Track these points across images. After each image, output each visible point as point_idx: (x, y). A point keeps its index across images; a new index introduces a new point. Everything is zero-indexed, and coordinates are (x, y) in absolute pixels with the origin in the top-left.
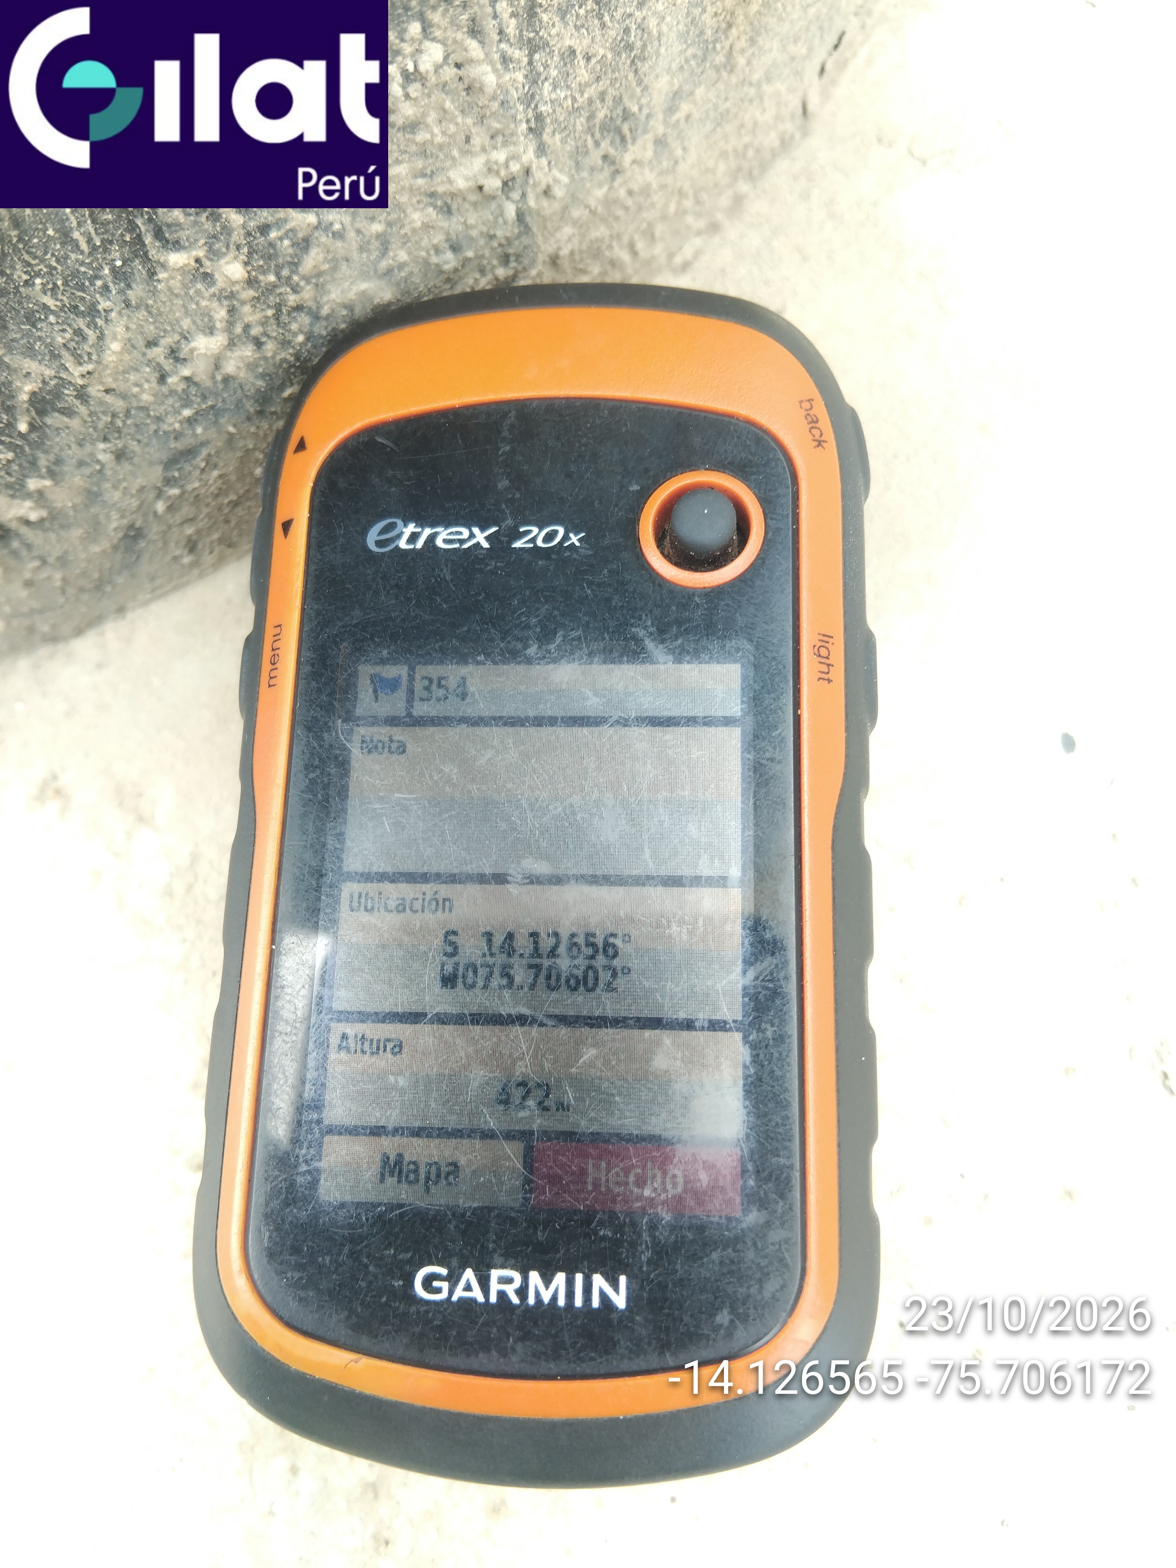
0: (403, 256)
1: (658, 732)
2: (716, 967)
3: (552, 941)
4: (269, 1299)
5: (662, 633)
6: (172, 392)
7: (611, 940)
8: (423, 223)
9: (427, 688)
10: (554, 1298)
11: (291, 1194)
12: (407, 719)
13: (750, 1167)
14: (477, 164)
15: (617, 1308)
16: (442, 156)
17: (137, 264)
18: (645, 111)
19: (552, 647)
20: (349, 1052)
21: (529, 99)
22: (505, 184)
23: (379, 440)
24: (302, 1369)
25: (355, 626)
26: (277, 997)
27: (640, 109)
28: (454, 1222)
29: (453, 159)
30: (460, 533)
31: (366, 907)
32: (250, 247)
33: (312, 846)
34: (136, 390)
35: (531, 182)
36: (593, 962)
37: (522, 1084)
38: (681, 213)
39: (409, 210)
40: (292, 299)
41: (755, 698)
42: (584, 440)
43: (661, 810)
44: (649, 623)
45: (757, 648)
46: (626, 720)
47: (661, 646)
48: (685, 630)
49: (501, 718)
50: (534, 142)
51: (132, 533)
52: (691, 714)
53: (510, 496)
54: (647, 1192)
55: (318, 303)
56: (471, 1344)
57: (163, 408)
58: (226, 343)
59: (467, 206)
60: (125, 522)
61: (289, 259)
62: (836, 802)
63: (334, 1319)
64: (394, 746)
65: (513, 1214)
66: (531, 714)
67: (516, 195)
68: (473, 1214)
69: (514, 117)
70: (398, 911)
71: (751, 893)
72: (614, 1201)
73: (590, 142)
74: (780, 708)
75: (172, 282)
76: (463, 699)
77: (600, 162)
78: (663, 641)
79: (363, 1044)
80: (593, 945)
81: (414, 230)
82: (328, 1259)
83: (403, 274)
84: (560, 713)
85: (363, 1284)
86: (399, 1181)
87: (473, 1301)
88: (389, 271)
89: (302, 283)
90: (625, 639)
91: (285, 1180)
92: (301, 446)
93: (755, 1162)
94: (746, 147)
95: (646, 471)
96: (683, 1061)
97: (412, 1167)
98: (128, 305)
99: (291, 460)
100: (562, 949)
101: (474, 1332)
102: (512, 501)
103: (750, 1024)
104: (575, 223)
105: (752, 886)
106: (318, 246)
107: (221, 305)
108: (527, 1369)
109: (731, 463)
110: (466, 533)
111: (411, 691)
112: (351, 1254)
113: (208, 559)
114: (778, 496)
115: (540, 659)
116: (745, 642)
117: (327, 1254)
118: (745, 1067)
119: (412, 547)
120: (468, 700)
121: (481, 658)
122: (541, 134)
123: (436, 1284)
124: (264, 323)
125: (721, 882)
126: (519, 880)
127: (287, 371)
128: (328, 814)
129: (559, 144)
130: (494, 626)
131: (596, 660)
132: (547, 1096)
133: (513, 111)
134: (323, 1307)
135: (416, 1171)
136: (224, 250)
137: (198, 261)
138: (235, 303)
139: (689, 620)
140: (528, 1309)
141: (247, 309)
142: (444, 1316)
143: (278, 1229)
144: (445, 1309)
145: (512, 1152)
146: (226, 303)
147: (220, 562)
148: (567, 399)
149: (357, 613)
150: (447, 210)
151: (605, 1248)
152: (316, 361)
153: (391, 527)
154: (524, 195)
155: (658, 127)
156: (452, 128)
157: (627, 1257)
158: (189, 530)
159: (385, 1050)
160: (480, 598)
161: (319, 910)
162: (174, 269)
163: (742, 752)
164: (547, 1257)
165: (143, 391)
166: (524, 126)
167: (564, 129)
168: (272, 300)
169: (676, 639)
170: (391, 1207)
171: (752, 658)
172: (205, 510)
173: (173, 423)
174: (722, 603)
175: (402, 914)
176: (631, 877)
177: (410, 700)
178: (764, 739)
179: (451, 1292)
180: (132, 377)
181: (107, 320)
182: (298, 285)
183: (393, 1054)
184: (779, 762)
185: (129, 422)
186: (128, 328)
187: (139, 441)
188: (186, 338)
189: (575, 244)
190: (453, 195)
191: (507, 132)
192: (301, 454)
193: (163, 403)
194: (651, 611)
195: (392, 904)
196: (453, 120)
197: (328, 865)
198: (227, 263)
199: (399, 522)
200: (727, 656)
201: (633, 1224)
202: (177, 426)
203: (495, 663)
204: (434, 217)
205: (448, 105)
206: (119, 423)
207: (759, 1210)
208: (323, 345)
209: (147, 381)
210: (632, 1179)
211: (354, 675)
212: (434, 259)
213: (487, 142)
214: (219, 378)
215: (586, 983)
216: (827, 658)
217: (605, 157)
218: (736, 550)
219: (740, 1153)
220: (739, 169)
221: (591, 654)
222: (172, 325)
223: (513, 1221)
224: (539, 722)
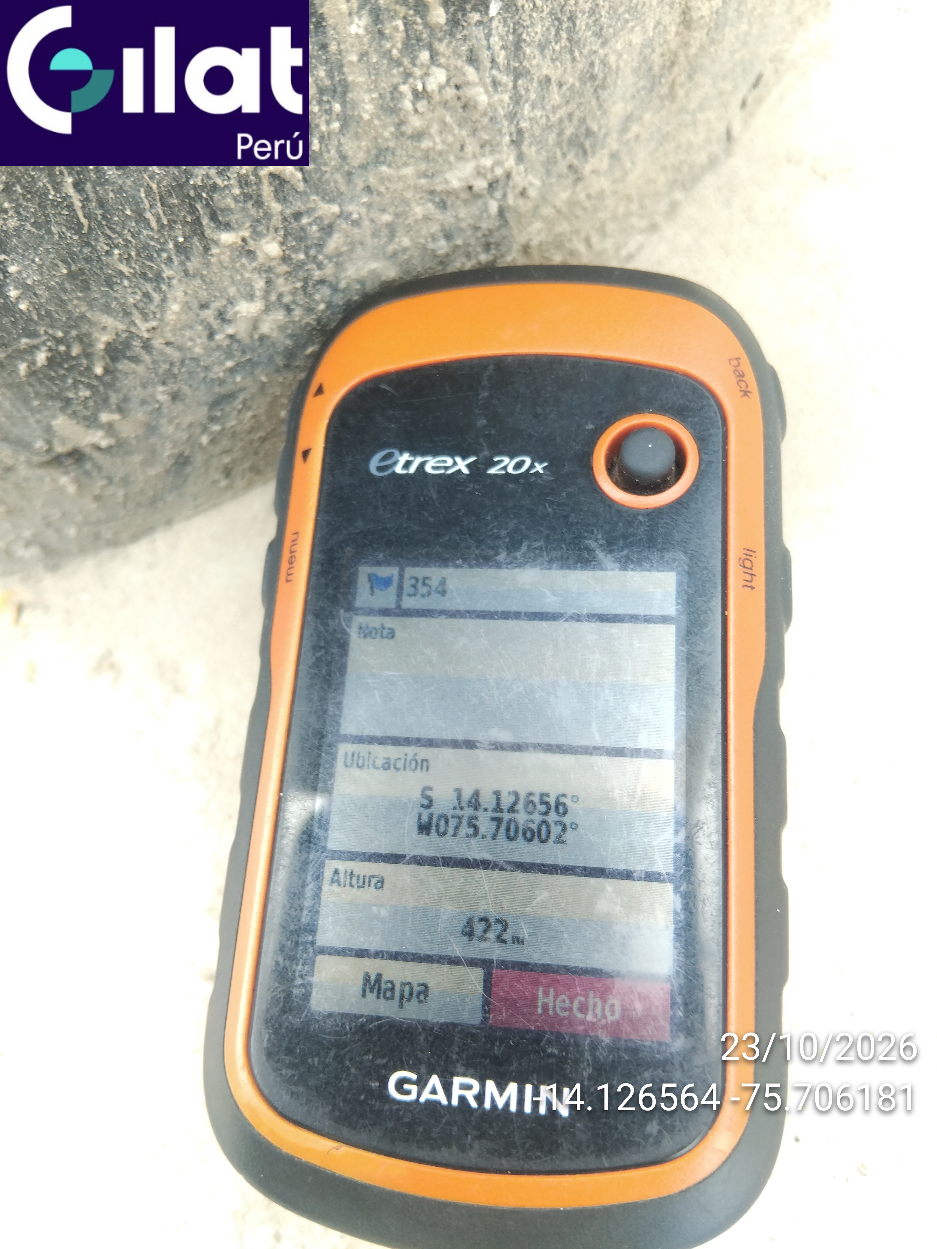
0: (406, 242)
1: (606, 626)
2: (653, 826)
3: (512, 799)
4: (266, 1092)
5: (610, 545)
6: (219, 347)
7: (562, 800)
8: (424, 216)
9: (414, 586)
10: (507, 1104)
11: (288, 1003)
12: (397, 611)
13: (679, 1000)
14: (469, 168)
15: (561, 1116)
16: (441, 161)
17: (196, 241)
18: (604, 131)
19: (518, 554)
20: (339, 885)
21: (512, 116)
22: (490, 185)
23: (383, 386)
24: (292, 1152)
25: (359, 534)
26: (283, 837)
27: (600, 128)
28: (423, 1035)
29: (450, 164)
30: (445, 461)
31: (358, 764)
32: (286, 230)
33: (316, 712)
34: (190, 344)
35: (511, 184)
36: (546, 818)
37: (484, 919)
38: (628, 214)
39: (413, 204)
40: (317, 274)
41: (688, 601)
42: (549, 389)
43: (607, 691)
44: (600, 536)
45: (691, 559)
46: (579, 616)
47: (609, 556)
48: (630, 543)
49: (474, 612)
50: (515, 152)
51: (181, 461)
52: (635, 612)
53: (487, 432)
54: (590, 1018)
55: (337, 278)
56: (435, 1140)
57: (211, 359)
58: (263, 308)
59: (459, 202)
60: (176, 451)
61: (316, 242)
62: (757, 689)
63: (320, 1111)
64: (385, 632)
65: (474, 1031)
66: (500, 609)
67: (498, 194)
68: (440, 1028)
69: (500, 131)
70: (385, 769)
71: (683, 762)
72: (561, 1023)
73: (559, 154)
74: (711, 610)
75: (223, 257)
76: (443, 595)
77: (565, 170)
78: (611, 551)
79: (351, 879)
80: (547, 803)
81: (416, 221)
82: (316, 1060)
83: (405, 257)
84: (523, 609)
85: (346, 1083)
86: (378, 997)
87: (438, 1103)
88: (394, 254)
89: (326, 262)
90: (580, 549)
91: (284, 991)
92: (320, 391)
93: (683, 995)
94: (681, 163)
95: (600, 413)
96: (622, 906)
97: (389, 985)
98: (186, 273)
99: (311, 403)
100: (520, 806)
101: (438, 1130)
102: (489, 436)
103: (681, 877)
104: (545, 220)
105: (684, 759)
106: (340, 232)
107: (261, 277)
108: (482, 1163)
109: (671, 408)
110: (449, 461)
111: (400, 587)
112: (336, 1058)
113: (240, 483)
114: (710, 435)
115: (508, 564)
116: (681, 554)
117: (315, 1056)
118: (676, 913)
119: (405, 472)
120: (447, 596)
121: (459, 562)
122: (520, 145)
123: (406, 1086)
124: (294, 293)
125: (656, 754)
126: (486, 746)
127: (310, 333)
128: (330, 686)
129: (534, 154)
130: (471, 536)
131: (555, 565)
132: (505, 930)
133: (499, 126)
134: (311, 1101)
135: (393, 989)
136: (265, 232)
137: (244, 240)
138: (272, 276)
139: (633, 535)
140: (484, 1113)
141: (281, 281)
142: (413, 1115)
143: (276, 1032)
144: (414, 1109)
145: (476, 976)
146: (264, 275)
147: (249, 486)
148: (536, 356)
149: (360, 525)
150: (443, 205)
151: (552, 1064)
152: (333, 325)
153: (390, 455)
154: (505, 195)
155: (613, 144)
156: (450, 138)
157: (571, 1072)
158: (227, 459)
159: (369, 885)
160: (460, 513)
161: (320, 765)
162: (225, 246)
163: (677, 646)
164: (502, 1069)
165: (195, 345)
166: (507, 139)
167: (538, 141)
168: (302, 274)
169: (622, 549)
170: (371, 1019)
171: (686, 567)
172: (240, 444)
173: (218, 372)
174: (662, 521)
175: (388, 771)
176: (580, 747)
177: (399, 595)
178: (696, 634)
179: (419, 1095)
180: (188, 333)
181: (169, 286)
182: (322, 263)
183: (376, 888)
184: (709, 654)
185: (183, 370)
186: (186, 293)
187: (191, 386)
188: (231, 303)
189: (543, 237)
190: (448, 193)
191: (494, 143)
192: (320, 398)
193: (210, 356)
194: (601, 527)
195: (379, 762)
196: (451, 131)
197: (329, 728)
198: (267, 243)
199: (396, 452)
200: (663, 566)
201: (577, 1044)
202: (221, 374)
203: (471, 566)
204: (433, 211)
205: (448, 119)
206: (176, 371)
207: (686, 1038)
208: (339, 313)
209: (200, 337)
210: (576, 1005)
211: (356, 573)
212: (431, 246)
213: (478, 150)
214: (256, 336)
215: (539, 835)
216: (751, 569)
217: (570, 167)
218: (673, 479)
219: (669, 987)
220: (676, 181)
221: (551, 561)
222: (221, 292)
223: (473, 1036)
224: (506, 616)
